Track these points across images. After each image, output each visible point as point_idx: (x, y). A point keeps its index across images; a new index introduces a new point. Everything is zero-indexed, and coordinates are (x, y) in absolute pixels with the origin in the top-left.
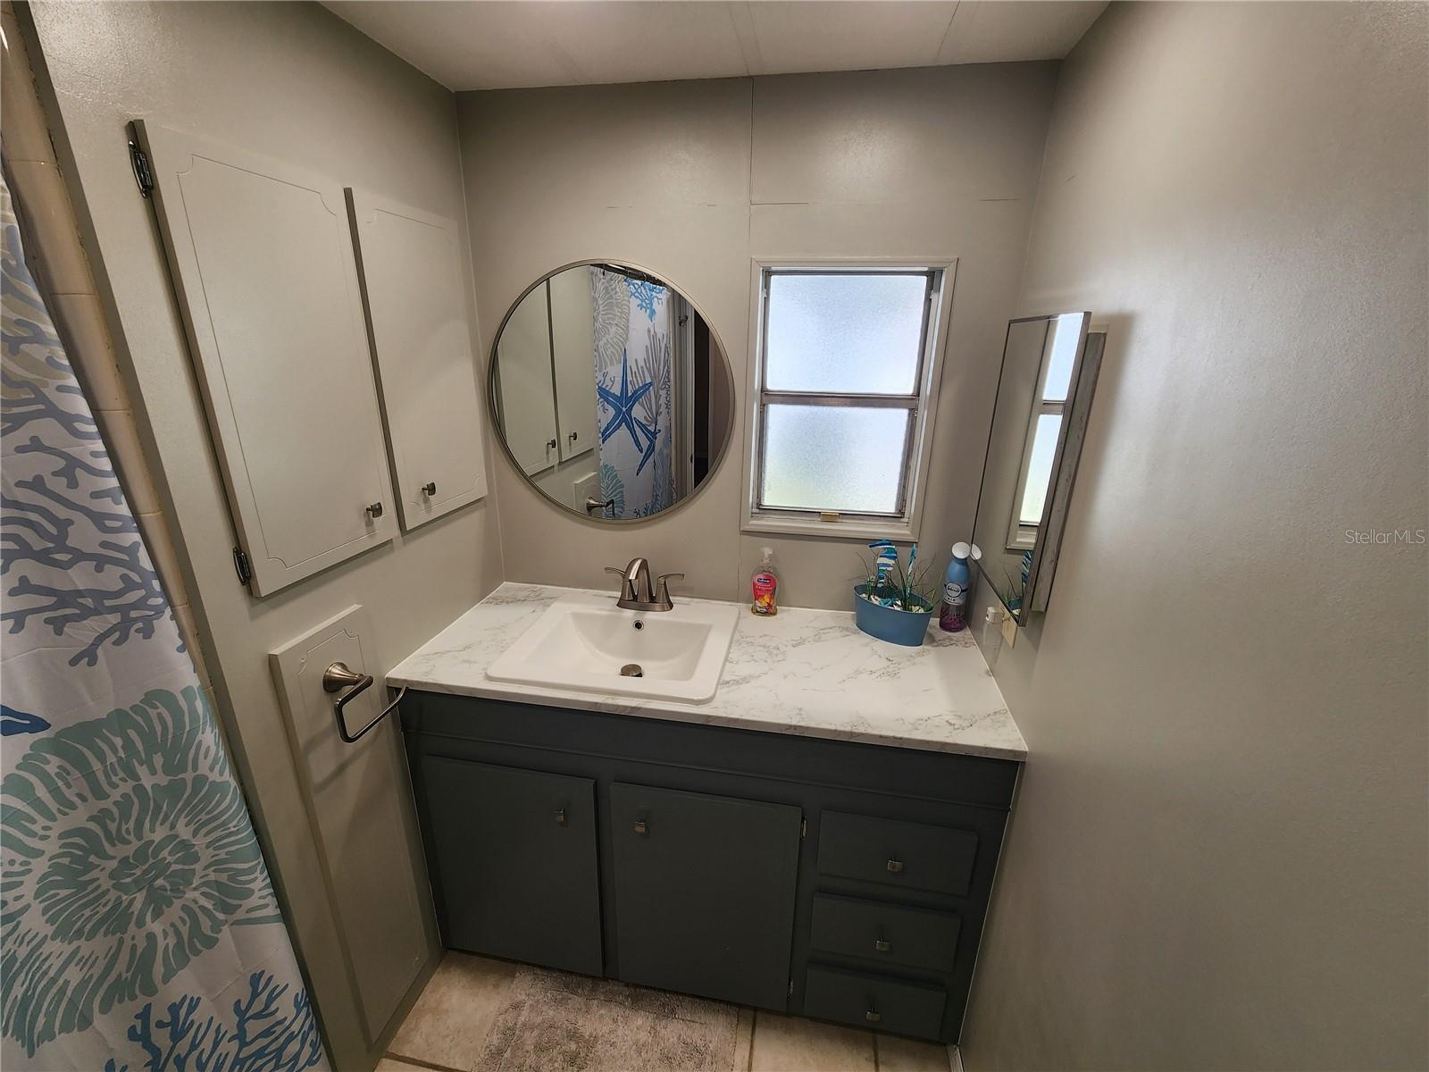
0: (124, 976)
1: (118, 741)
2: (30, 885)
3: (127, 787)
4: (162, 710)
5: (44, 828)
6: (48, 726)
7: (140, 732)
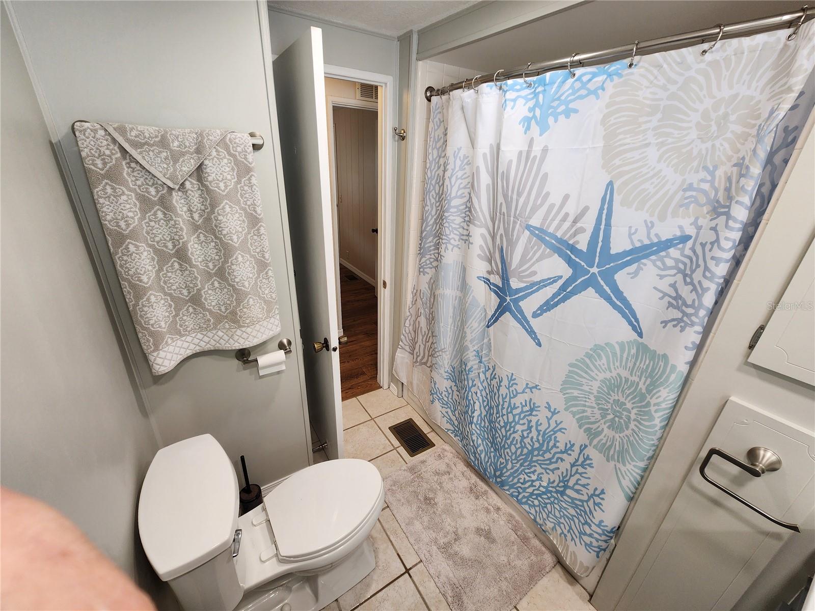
0: (592, 430)
1: (647, 362)
2: (601, 376)
3: (637, 379)
4: (663, 364)
5: (617, 367)
6: (642, 337)
7: (653, 365)
